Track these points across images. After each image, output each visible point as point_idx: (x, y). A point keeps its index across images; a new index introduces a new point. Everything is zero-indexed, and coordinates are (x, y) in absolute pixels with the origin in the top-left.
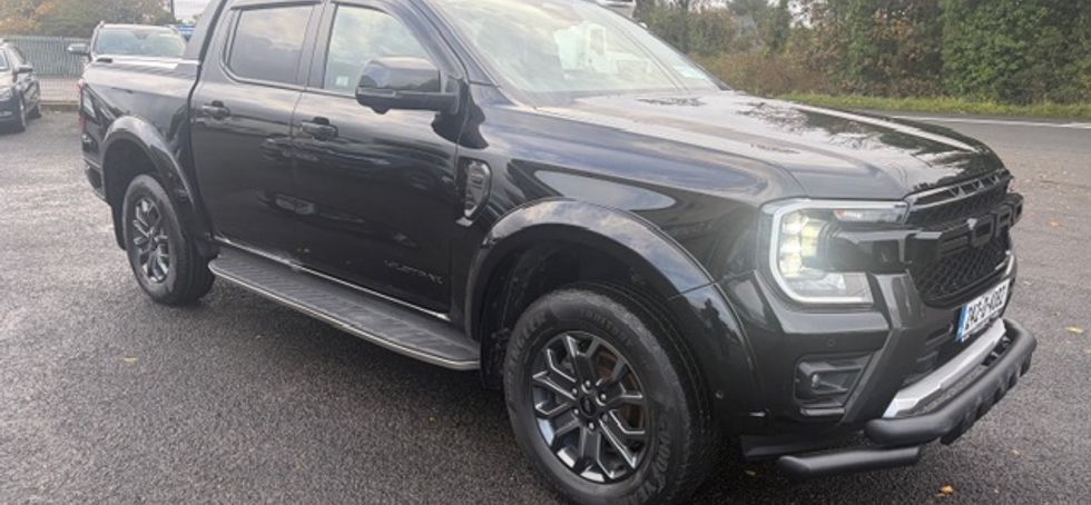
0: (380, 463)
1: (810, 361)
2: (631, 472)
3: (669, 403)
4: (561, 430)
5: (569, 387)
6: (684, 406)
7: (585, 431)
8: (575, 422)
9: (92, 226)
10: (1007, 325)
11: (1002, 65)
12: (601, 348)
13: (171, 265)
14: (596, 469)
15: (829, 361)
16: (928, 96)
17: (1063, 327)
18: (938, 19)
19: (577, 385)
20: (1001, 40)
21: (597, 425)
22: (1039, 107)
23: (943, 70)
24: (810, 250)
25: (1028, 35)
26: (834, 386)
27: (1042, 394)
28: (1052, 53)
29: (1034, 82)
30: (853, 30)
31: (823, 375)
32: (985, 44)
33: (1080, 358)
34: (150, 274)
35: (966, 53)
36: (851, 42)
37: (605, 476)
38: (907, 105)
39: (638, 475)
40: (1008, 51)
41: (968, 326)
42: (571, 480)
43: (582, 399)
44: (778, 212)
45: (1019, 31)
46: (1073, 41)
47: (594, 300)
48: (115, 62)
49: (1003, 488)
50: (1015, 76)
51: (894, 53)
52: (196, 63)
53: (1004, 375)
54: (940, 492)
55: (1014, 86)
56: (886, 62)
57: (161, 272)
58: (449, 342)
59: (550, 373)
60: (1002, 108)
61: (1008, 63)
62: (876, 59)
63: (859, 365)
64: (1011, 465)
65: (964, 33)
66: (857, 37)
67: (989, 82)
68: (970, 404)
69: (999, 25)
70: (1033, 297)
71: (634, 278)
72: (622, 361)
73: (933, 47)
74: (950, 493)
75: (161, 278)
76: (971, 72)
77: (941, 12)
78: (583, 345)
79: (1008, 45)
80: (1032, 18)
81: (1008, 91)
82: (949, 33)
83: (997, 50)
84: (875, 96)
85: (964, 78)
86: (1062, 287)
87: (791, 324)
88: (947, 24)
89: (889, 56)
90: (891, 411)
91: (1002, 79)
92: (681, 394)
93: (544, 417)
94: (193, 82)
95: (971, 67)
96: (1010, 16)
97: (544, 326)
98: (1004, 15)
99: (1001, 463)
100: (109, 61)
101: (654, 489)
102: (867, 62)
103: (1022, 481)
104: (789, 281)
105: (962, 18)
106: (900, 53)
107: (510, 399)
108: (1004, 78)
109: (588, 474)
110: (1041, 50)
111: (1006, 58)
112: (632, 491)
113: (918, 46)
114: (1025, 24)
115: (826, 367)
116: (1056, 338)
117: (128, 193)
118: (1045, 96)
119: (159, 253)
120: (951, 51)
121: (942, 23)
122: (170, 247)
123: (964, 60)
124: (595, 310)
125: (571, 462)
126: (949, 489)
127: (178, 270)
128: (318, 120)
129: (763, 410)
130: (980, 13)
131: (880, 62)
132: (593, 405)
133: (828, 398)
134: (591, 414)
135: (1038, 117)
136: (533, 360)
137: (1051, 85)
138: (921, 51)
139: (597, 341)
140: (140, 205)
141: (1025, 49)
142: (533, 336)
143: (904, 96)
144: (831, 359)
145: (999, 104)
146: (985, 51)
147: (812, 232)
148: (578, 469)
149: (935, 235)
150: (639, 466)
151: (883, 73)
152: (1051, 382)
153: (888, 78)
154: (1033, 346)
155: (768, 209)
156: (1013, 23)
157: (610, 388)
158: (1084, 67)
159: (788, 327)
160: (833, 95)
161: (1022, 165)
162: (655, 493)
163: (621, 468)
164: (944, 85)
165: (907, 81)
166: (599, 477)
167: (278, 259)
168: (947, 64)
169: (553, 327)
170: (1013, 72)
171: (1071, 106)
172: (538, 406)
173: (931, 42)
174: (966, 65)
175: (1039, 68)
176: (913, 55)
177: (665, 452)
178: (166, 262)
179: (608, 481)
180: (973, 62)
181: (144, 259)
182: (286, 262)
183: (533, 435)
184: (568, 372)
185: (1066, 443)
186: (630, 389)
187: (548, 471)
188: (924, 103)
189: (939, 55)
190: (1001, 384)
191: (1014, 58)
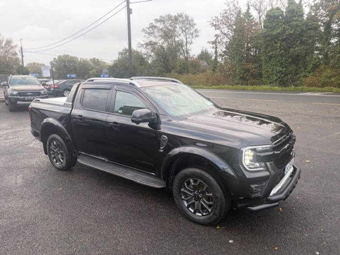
0: (141, 214)
1: (253, 184)
2: (209, 213)
3: (220, 196)
4: (189, 203)
5: (191, 192)
6: (223, 197)
7: (196, 203)
8: (193, 201)
9: (26, 145)
10: (294, 167)
11: (279, 76)
12: (200, 182)
13: (64, 160)
14: (199, 212)
16: (260, 85)
19: (194, 192)
20: (279, 68)
21: (199, 201)
22: (290, 88)
24: (251, 158)
25: (286, 67)
26: (258, 190)
28: (293, 72)
29: (288, 81)
30: (237, 66)
31: (256, 187)
32: (274, 70)
33: (310, 169)
34: (57, 162)
35: (269, 72)
36: (237, 69)
37: (202, 214)
38: (254, 88)
39: (211, 214)
40: (281, 71)
41: (286, 171)
42: (193, 216)
43: (195, 196)
44: (244, 150)
45: (283, 66)
46: (298, 68)
47: (198, 171)
48: (41, 101)
49: (296, 208)
51: (249, 72)
52: (71, 103)
53: (295, 181)
54: (280, 210)
55: (283, 81)
56: (247, 75)
57: (61, 161)
58: (155, 180)
59: (186, 189)
60: (280, 88)
61: (281, 75)
62: (244, 74)
63: (264, 184)
64: (297, 202)
65: (268, 67)
67: (276, 80)
68: (289, 190)
69: (278, 64)
71: (205, 163)
72: (206, 186)
73: (260, 70)
75: (61, 162)
76: (271, 78)
77: (261, 61)
78: (195, 181)
80: (287, 62)
81: (281, 83)
82: (264, 67)
83: (278, 71)
84: (245, 85)
85: (269, 79)
87: (248, 176)
88: (263, 64)
90: (271, 194)
91: (279, 79)
92: (222, 194)
93: (184, 200)
94: (70, 109)
95: (271, 76)
96: (280, 62)
97: (185, 177)
99: (294, 201)
100: (39, 100)
101: (215, 217)
102: (241, 75)
103: (300, 205)
104: (247, 166)
105: (267, 63)
106: (251, 72)
107: (175, 196)
109: (197, 214)
110: (290, 71)
111: (280, 73)
112: (210, 218)
113: (256, 70)
114: (285, 64)
115: (256, 185)
117: (49, 139)
118: (292, 84)
119: (60, 156)
120: (265, 72)
121: (262, 64)
122: (64, 155)
123: (269, 74)
124: (198, 173)
125: (193, 211)
127: (67, 161)
128: (114, 123)
129: (243, 197)
130: (272, 61)
132: (198, 197)
133: (257, 193)
134: (198, 199)
135: (290, 91)
136: (181, 185)
137: (293, 81)
138: (257, 72)
139: (199, 181)
140: (53, 143)
141: (286, 70)
142: (181, 179)
143: (253, 85)
144: (258, 183)
146: (274, 72)
147: (252, 154)
148: (195, 213)
149: (279, 152)
150: (211, 211)
151: (246, 78)
153: (248, 80)
154: (300, 172)
155: (242, 149)
156: (281, 64)
157: (203, 193)
158: (302, 75)
159: (248, 177)
160: (232, 85)
162: (216, 218)
163: (206, 212)
164: (263, 82)
165: (253, 81)
166: (200, 215)
167: (100, 158)
168: (264, 76)
169: (187, 177)
170: (282, 77)
171: (299, 87)
172: (183, 197)
175: (289, 76)
176: (254, 73)
177: (219, 208)
178: (63, 159)
179: (203, 215)
181: (54, 158)
182: (103, 159)
183: (182, 205)
184: (191, 188)
185: (309, 194)
186: (208, 193)
187: (187, 214)
188: (258, 87)
189: (261, 73)
190: (295, 184)
191: (282, 73)
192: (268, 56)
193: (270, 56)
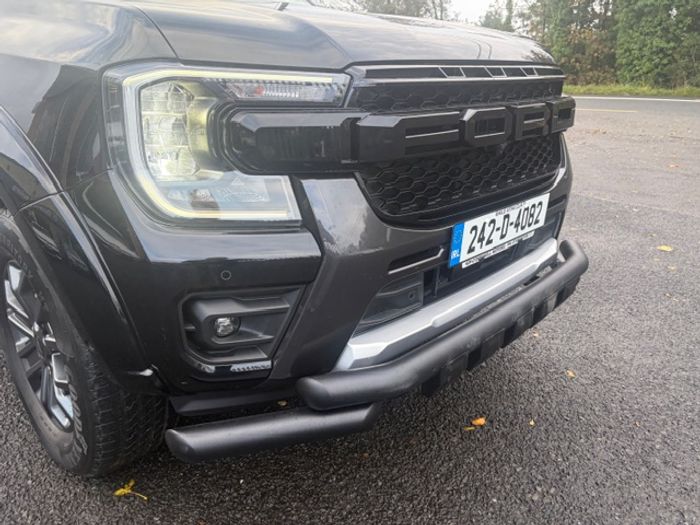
1: (210, 299)
11: (657, 60)
15: (239, 299)
16: (605, 84)
17: (655, 246)
18: (614, 28)
20: (658, 43)
22: (681, 89)
23: (616, 65)
25: (677, 39)
26: (255, 332)
27: (617, 310)
29: (679, 72)
30: (554, 38)
32: (646, 46)
33: (663, 274)
35: (633, 52)
36: (553, 46)
38: (589, 90)
40: (662, 50)
41: (471, 250)
45: (670, 36)
49: (542, 419)
50: (666, 69)
51: (583, 53)
54: (472, 425)
55: (665, 76)
56: (577, 61)
60: (654, 91)
61: (661, 59)
64: (560, 390)
65: (632, 38)
66: (557, 41)
67: (647, 73)
69: (656, 32)
70: (637, 222)
73: (610, 48)
74: (482, 426)
76: (635, 66)
77: (616, 24)
79: (662, 46)
80: (681, 26)
81: (660, 80)
82: (621, 38)
83: (654, 49)
85: (631, 71)
86: (664, 212)
88: (621, 31)
89: (579, 55)
90: (346, 362)
91: (656, 70)
95: (635, 62)
96: (664, 25)
98: (660, 25)
99: (547, 389)
102: (564, 60)
103: (565, 409)
105: (631, 27)
106: (587, 54)
108: (659, 70)
110: (685, 49)
111: (661, 55)
113: (600, 47)
114: (675, 30)
116: (646, 256)
118: (686, 82)
120: (623, 51)
121: (617, 31)
123: (631, 58)
126: (481, 421)
129: (149, 367)
130: (643, 23)
131: (573, 60)
137: (691, 74)
138: (602, 52)
141: (674, 48)
143: (588, 83)
144: (243, 296)
145: (653, 88)
146: (646, 51)
151: (574, 67)
152: (630, 297)
153: (578, 71)
156: (667, 30)
161: (660, 126)
164: (616, 76)
165: (591, 74)
168: (619, 61)
170: (665, 65)
173: (610, 45)
174: (633, 61)
175: (682, 62)
176: (596, 54)
180: (637, 58)
185: (625, 362)
188: (602, 88)
189: (614, 55)
190: (521, 322)
191: (666, 55)
192: (633, 10)
193: (639, 9)
